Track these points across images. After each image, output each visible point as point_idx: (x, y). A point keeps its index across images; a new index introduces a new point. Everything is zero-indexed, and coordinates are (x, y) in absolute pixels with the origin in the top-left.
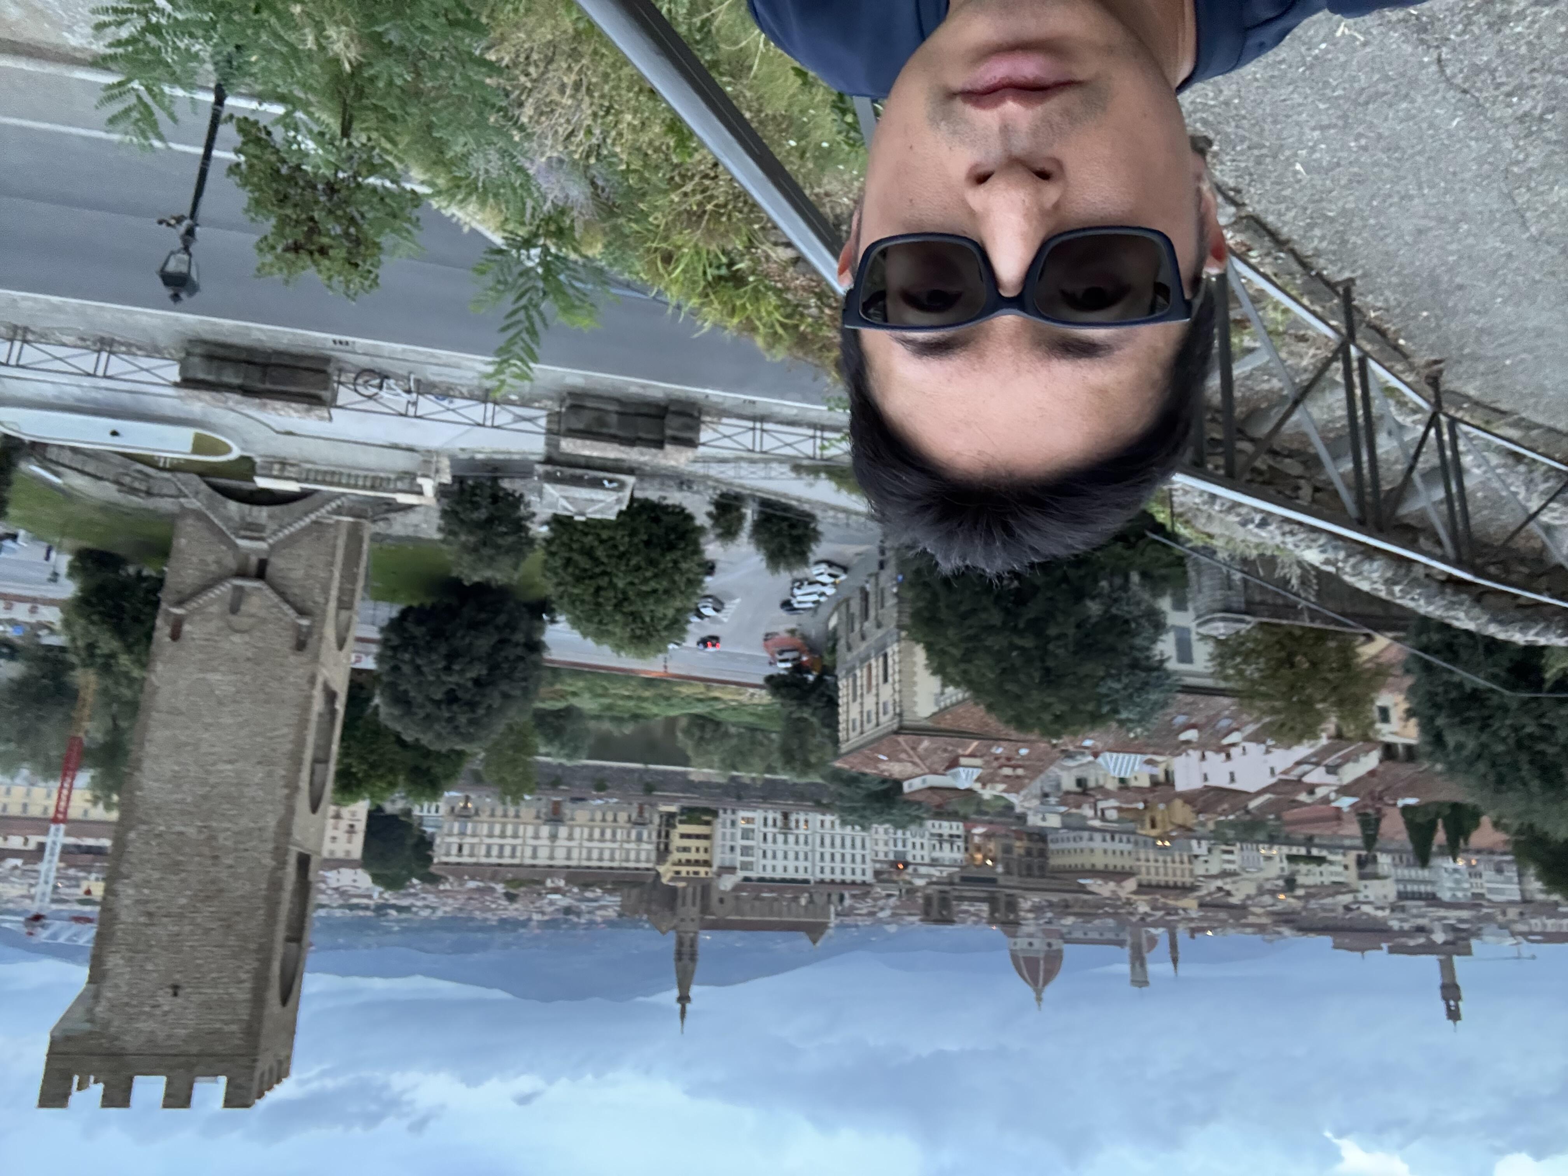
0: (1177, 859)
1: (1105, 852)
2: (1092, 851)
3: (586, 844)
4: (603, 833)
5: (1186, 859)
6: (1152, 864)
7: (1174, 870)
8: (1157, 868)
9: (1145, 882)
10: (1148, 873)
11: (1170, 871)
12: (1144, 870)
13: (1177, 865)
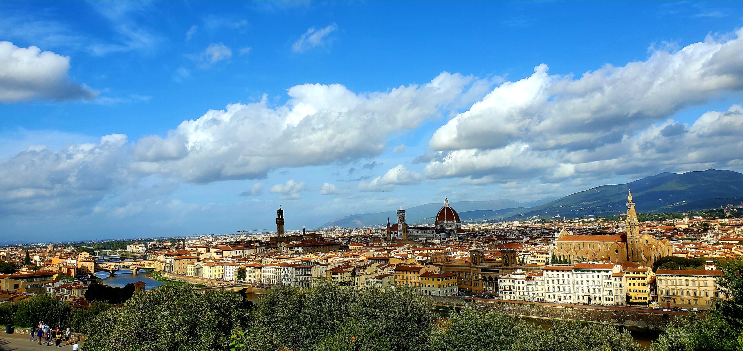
0: (402, 284)
2: (439, 286)
3: (697, 288)
4: (688, 293)
5: (398, 284)
6: (413, 281)
7: (403, 278)
8: (411, 279)
9: (416, 273)
12: (416, 278)
13: (401, 281)
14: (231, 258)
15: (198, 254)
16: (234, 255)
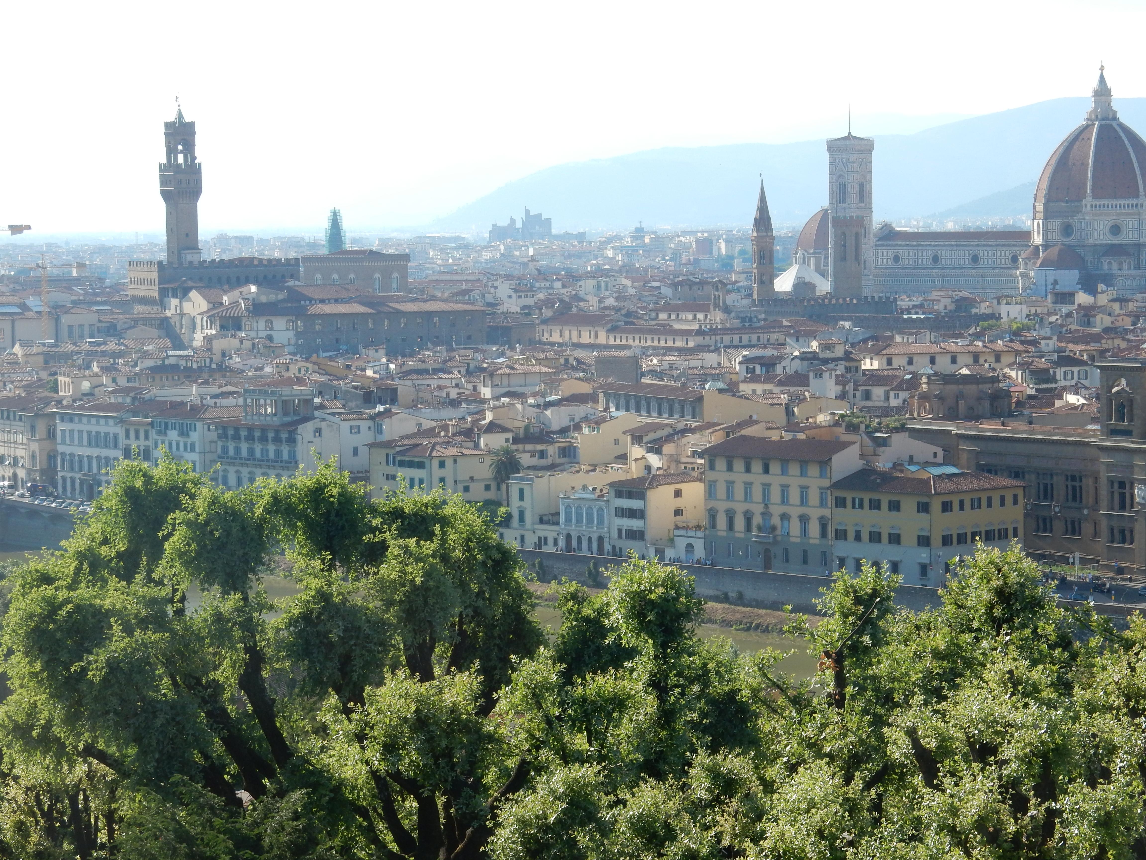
0: (740, 523)
1: (895, 539)
2: (924, 541)
5: (722, 522)
6: (795, 512)
7: (747, 496)
8: (784, 500)
9: (814, 470)
10: (804, 490)
11: (757, 493)
12: (814, 497)
13: (740, 508)
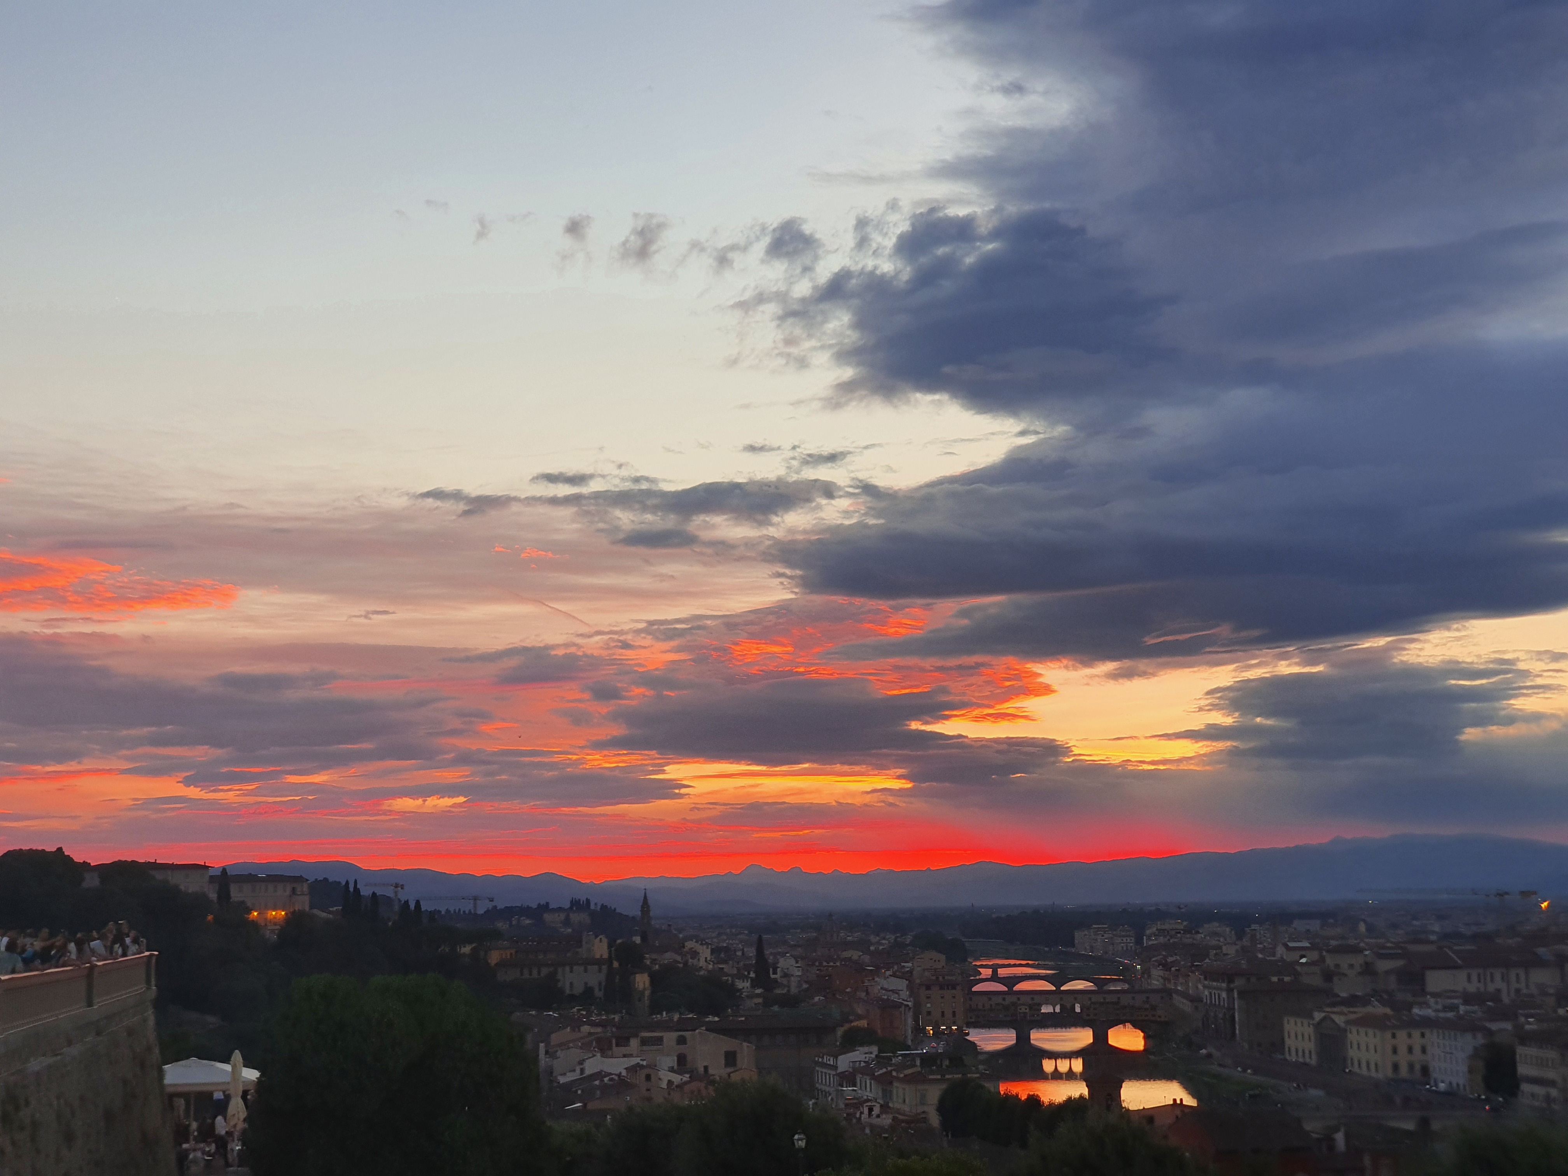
14: (1456, 1001)
15: (1328, 976)
16: (1472, 988)
